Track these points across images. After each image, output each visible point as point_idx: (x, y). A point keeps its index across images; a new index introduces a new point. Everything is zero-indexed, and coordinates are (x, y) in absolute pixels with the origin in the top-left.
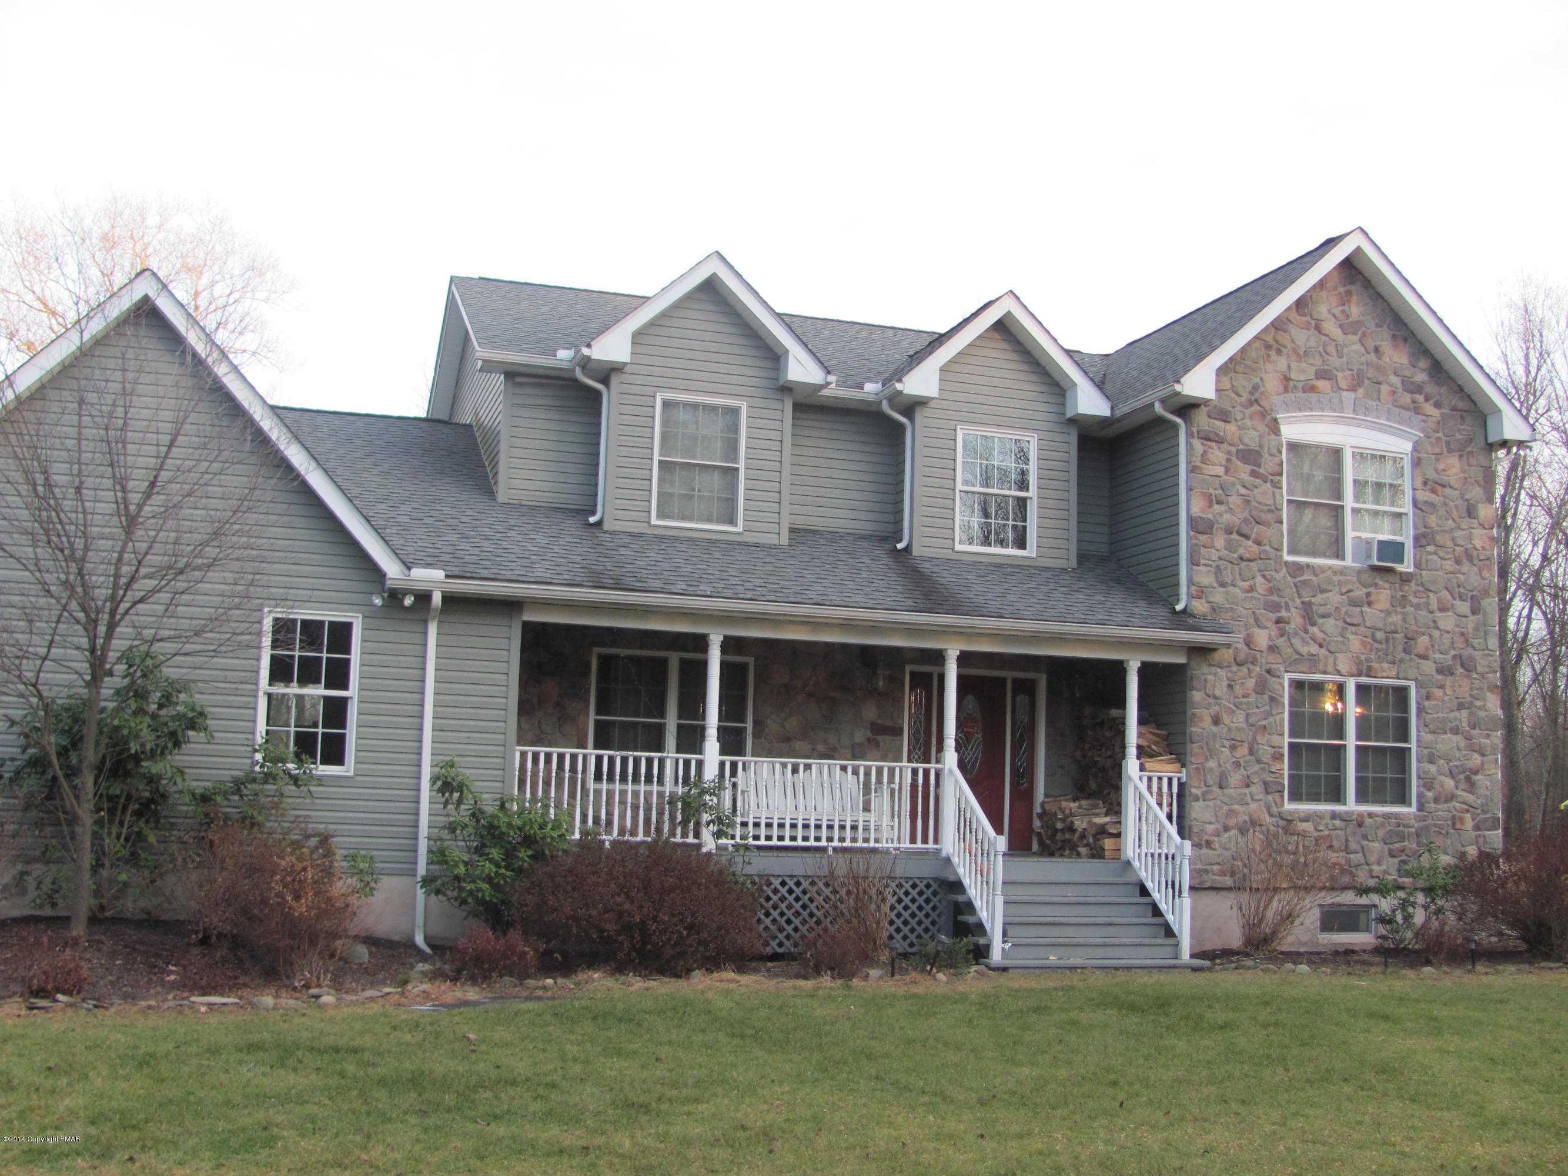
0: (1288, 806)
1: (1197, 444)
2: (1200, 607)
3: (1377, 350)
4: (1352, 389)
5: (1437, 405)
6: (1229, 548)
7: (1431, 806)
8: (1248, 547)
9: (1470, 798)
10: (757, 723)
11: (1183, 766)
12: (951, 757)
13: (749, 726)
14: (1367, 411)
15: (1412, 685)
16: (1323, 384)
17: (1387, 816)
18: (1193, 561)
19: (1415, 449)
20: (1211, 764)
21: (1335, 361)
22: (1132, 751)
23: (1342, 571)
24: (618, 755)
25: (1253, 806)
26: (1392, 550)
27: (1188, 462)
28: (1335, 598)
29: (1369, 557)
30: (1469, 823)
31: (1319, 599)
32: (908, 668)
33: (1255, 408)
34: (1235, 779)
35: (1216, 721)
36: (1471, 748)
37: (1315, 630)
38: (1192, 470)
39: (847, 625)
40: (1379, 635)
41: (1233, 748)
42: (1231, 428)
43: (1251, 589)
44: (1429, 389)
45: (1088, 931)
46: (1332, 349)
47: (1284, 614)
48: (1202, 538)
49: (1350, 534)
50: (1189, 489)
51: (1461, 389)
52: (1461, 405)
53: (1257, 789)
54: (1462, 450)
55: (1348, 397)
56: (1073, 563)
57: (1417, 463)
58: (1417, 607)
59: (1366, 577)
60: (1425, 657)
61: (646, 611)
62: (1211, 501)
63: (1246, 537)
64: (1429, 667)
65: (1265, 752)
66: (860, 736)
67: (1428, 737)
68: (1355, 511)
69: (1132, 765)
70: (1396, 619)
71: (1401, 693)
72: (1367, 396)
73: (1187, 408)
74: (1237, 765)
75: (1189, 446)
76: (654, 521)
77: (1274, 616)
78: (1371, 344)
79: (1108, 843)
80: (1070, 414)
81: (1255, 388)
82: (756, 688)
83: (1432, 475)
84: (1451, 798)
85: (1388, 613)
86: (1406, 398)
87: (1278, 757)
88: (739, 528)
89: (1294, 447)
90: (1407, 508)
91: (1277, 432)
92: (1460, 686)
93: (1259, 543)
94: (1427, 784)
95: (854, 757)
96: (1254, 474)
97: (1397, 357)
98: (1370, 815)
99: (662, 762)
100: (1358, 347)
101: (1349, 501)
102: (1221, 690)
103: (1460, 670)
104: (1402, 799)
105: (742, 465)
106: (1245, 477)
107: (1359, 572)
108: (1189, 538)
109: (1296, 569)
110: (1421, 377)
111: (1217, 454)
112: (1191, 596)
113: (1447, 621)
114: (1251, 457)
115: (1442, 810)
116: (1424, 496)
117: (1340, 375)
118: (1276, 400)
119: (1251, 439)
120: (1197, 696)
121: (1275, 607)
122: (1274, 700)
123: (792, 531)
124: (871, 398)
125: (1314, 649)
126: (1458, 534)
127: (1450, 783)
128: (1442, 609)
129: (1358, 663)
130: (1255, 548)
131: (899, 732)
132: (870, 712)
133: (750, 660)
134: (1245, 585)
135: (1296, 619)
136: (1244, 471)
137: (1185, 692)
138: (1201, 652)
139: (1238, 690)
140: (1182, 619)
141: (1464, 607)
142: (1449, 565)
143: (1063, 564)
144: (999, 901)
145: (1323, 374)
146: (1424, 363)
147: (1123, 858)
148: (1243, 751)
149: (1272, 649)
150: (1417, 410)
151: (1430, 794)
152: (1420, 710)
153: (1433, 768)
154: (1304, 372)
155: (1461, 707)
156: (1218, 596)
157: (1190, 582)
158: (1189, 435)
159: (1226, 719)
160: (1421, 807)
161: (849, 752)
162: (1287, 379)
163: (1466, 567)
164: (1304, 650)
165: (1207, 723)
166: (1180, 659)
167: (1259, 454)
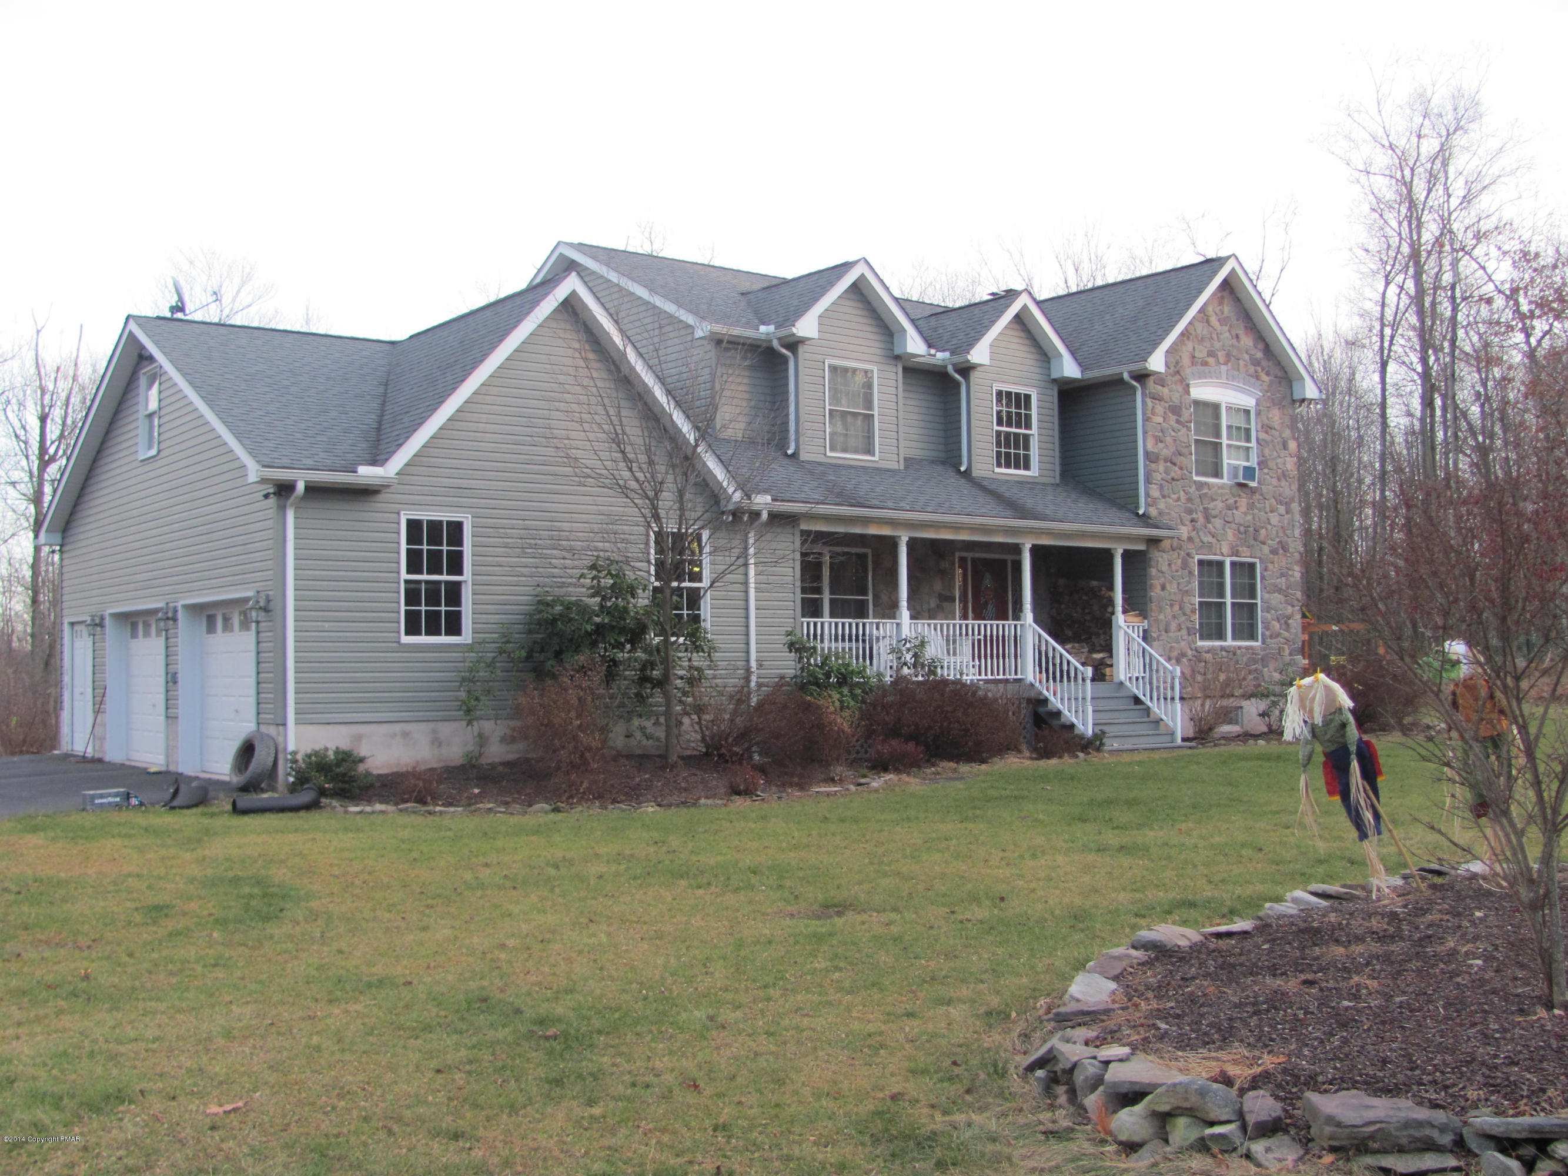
0: (1200, 643)
1: (1149, 401)
2: (1153, 512)
3: (1237, 336)
4: (1226, 364)
5: (1268, 374)
6: (1167, 472)
7: (1268, 640)
8: (1176, 472)
9: (1286, 634)
10: (876, 597)
11: (1145, 618)
12: (1028, 616)
13: (870, 597)
14: (1233, 378)
15: (1257, 561)
16: (1211, 360)
17: (1247, 648)
18: (1148, 481)
19: (1257, 404)
20: (1161, 617)
21: (1217, 345)
22: (1119, 609)
23: (1222, 487)
24: (853, 621)
25: (1183, 644)
26: (1249, 472)
27: (1144, 414)
28: (1219, 505)
29: (1236, 476)
30: (1287, 652)
31: (1211, 505)
32: (957, 554)
33: (1177, 377)
34: (1173, 626)
35: (1163, 588)
36: (1286, 602)
37: (1210, 526)
38: (1146, 420)
39: (973, 529)
40: (1242, 529)
41: (1172, 606)
42: (1166, 390)
43: (1178, 499)
44: (1264, 363)
45: (1125, 728)
46: (1214, 336)
47: (1194, 516)
48: (1153, 465)
49: (1226, 461)
50: (1145, 432)
51: (1279, 363)
52: (1280, 374)
53: (1184, 632)
54: (1279, 404)
55: (1224, 368)
56: (1058, 480)
57: (1258, 413)
58: (1260, 510)
59: (1235, 490)
60: (1264, 543)
61: (866, 521)
62: (1159, 440)
63: (1174, 464)
64: (1266, 549)
65: (1188, 608)
66: (933, 603)
67: (1266, 596)
68: (1229, 446)
69: (1120, 619)
70: (1249, 517)
71: (1252, 566)
72: (1233, 368)
73: (1142, 377)
74: (1174, 617)
75: (1144, 403)
76: (829, 454)
77: (1189, 517)
78: (1234, 333)
79: (1108, 671)
80: (1054, 375)
81: (1177, 363)
82: (874, 571)
83: (1266, 422)
84: (1278, 635)
85: (1245, 514)
86: (1252, 369)
87: (1193, 611)
88: (876, 458)
89: (1197, 403)
90: (1253, 444)
91: (1188, 393)
92: (1281, 561)
93: (1181, 468)
94: (1267, 627)
95: (930, 618)
96: (1178, 422)
97: (1247, 341)
98: (1240, 648)
99: (822, 624)
100: (1227, 334)
101: (1225, 441)
102: (1165, 568)
103: (1281, 552)
104: (1252, 637)
105: (876, 413)
106: (1173, 423)
107: (1231, 487)
108: (1145, 466)
109: (1200, 485)
110: (1259, 355)
111: (1159, 409)
112: (1147, 505)
113: (1274, 519)
114: (1176, 410)
115: (1273, 643)
116: (1263, 436)
117: (1219, 354)
118: (1188, 371)
119: (1176, 398)
120: (1153, 571)
121: (1190, 512)
122: (1191, 573)
123: (905, 459)
124: (939, 363)
125: (1210, 539)
126: (1279, 460)
127: (1277, 625)
128: (1272, 511)
129: (1232, 548)
130: (1179, 472)
131: (954, 600)
132: (938, 586)
133: (868, 551)
134: (1174, 496)
135: (1200, 516)
136: (1173, 418)
137: (1145, 569)
138: (1153, 541)
139: (1174, 568)
140: (1144, 519)
141: (1282, 509)
142: (1275, 482)
143: (1052, 481)
144: (1090, 709)
145: (1211, 354)
146: (1261, 346)
147: (1116, 680)
148: (1176, 608)
149: (1190, 539)
150: (1258, 378)
151: (1268, 633)
152: (1263, 578)
153: (1269, 616)
154: (1201, 353)
155: (1282, 575)
156: (1162, 505)
157: (1147, 495)
158: (1144, 395)
159: (1168, 586)
160: (1263, 642)
161: (926, 614)
162: (1194, 357)
163: (1283, 483)
164: (1205, 539)
165: (1158, 589)
166: (1142, 547)
167: (1180, 408)
